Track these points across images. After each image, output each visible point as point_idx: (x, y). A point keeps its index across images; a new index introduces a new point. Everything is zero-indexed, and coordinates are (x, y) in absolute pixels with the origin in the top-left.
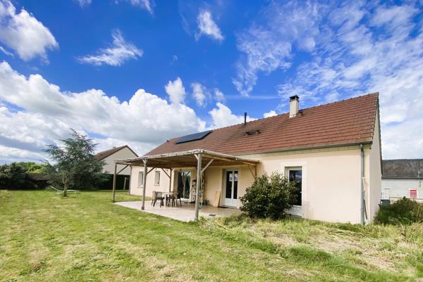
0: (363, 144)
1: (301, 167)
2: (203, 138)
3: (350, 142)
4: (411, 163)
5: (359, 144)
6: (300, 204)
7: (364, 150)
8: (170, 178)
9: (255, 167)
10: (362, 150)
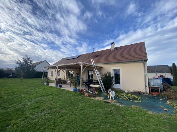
0: (144, 61)
1: (119, 69)
2: (77, 58)
3: (139, 60)
4: (153, 67)
5: (142, 61)
6: (119, 84)
7: (145, 63)
8: (65, 73)
9: (101, 69)
10: (144, 63)
